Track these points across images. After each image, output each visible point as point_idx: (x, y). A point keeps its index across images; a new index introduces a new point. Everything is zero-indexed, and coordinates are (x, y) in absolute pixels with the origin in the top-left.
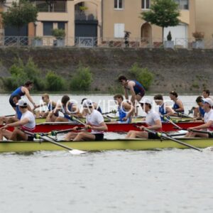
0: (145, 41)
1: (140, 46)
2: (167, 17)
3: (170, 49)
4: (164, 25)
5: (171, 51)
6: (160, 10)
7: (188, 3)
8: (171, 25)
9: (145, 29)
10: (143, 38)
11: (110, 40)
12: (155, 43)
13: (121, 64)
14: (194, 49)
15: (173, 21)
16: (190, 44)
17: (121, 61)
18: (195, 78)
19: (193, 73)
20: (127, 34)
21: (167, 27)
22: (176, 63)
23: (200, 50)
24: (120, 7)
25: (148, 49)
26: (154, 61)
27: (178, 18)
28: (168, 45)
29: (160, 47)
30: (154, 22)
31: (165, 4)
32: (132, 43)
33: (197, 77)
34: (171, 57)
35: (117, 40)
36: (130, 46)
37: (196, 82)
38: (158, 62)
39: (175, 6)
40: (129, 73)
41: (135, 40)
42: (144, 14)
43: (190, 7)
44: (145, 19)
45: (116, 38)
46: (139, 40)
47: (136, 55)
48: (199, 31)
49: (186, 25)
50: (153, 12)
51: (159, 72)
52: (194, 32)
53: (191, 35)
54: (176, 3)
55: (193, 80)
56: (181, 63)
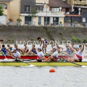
7: (7, 6)
14: (9, 25)
15: (1, 14)
16: (7, 23)
19: (8, 35)
23: (11, 26)
27: (3, 12)
33: (10, 37)
37: (10, 39)
39: (1, 8)
48: (11, 18)
49: (6, 15)
52: (9, 18)
53: (8, 20)
54: (2, 6)
55: (8, 38)
56: (3, 31)
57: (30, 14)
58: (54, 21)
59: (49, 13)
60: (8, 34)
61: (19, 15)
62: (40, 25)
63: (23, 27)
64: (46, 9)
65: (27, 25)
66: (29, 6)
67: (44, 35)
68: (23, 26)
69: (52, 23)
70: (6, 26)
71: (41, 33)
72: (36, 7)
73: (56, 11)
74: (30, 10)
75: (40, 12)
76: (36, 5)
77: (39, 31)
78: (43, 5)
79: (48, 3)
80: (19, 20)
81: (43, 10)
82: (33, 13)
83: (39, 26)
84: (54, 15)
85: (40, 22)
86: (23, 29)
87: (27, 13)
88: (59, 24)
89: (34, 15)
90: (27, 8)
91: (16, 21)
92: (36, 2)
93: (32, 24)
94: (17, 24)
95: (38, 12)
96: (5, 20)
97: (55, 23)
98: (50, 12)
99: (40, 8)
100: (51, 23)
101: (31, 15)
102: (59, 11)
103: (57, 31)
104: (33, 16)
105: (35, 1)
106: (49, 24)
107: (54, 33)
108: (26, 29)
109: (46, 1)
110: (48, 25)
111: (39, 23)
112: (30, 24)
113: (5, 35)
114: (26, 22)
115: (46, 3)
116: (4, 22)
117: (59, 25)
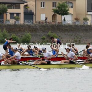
0: (54, 21)
1: (52, 24)
2: (64, 11)
3: (65, 25)
6: (60, 8)
7: (72, 5)
8: (65, 15)
9: (54, 16)
10: (53, 20)
11: (39, 21)
12: (58, 22)
13: (44, 32)
14: (75, 25)
15: (66, 13)
16: (73, 23)
18: (76, 38)
19: (74, 35)
20: (46, 19)
21: (63, 15)
22: (67, 31)
25: (55, 25)
26: (58, 30)
27: (68, 11)
28: (64, 23)
29: (60, 24)
30: (58, 13)
31: (63, 5)
32: (48, 22)
33: (76, 37)
34: (65, 28)
35: (42, 21)
36: (48, 24)
37: (76, 39)
38: (59, 31)
39: (67, 7)
40: (47, 35)
41: (50, 21)
42: (54, 10)
43: (73, 7)
44: (54, 12)
45: (42, 20)
46: (52, 21)
47: (50, 28)
48: (77, 17)
49: (72, 14)
50: (57, 9)
51: (60, 35)
52: (75, 18)
53: (74, 19)
54: (68, 5)
55: (75, 39)
61: (86, 14)
68: (90, 25)
70: (72, 26)
80: (86, 20)
86: (90, 28)
91: (83, 20)
94: (84, 24)
96: (71, 20)
113: (72, 36)
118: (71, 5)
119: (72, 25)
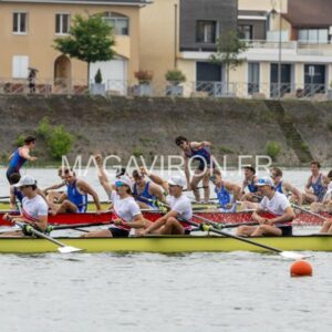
0: (60, 83)
1: (53, 92)
2: (95, 47)
3: (99, 96)
4: (91, 59)
5: (100, 100)
6: (84, 36)
7: (128, 25)
8: (101, 60)
9: (61, 65)
10: (58, 79)
11: (6, 82)
12: (76, 87)
13: (22, 120)
14: (136, 97)
15: (104, 54)
16: (131, 90)
17: (22, 115)
18: (138, 143)
19: (134, 134)
20: (33, 73)
21: (94, 61)
22: (108, 118)
23: (145, 100)
24: (23, 29)
25: (65, 96)
26: (74, 115)
27: (112, 48)
28: (95, 91)
29: (83, 93)
30: (75, 54)
31: (93, 26)
32: (40, 86)
33: (141, 140)
34: (100, 109)
35: (16, 82)
36: (37, 92)
37: (139, 148)
38: (80, 117)
39: (107, 30)
40: (35, 132)
41: (43, 82)
42: (59, 41)
43: (131, 32)
44: (61, 50)
45: (17, 79)
46: (52, 83)
47: (46, 106)
48: (144, 70)
49: (124, 59)
50: (74, 38)
51: (82, 132)
52: (137, 70)
53: (133, 75)
54: (110, 24)
55: (134, 146)
56: (116, 118)
57: (215, 54)
58: (307, 79)
59: (288, 48)
60: (131, 130)
61: (176, 59)
62: (256, 96)
63: (189, 102)
64: (279, 33)
65: (204, 95)
66: (214, 23)
67: (269, 133)
68: (191, 98)
69: (302, 87)
70: (127, 100)
71: (258, 127)
72: (240, 28)
73: (315, 41)
74: (218, 36)
75: (254, 44)
76: (240, 17)
77: (251, 117)
78: (264, 18)
79: (285, 11)
80: (175, 78)
81: (265, 37)
82: (227, 50)
83: (250, 97)
84: (306, 54)
85: (255, 82)
86: (192, 109)
87: (204, 50)
88: (329, 91)
89: (231, 55)
90: (207, 31)
91: (164, 79)
92: (240, 8)
93: (224, 91)
94: (169, 93)
95: (247, 45)
96: (122, 78)
97: (312, 85)
98: (295, 43)
99: (256, 29)
100: (297, 88)
101: (219, 56)
102: (326, 41)
103: (320, 117)
104: (228, 61)
105: (234, 5)
106: (289, 91)
107: (311, 126)
108: (202, 111)
109: (278, 4)
110: (287, 96)
111: (252, 88)
112: (216, 90)
113: (124, 135)
114: (203, 82)
115: (278, 10)
116: (118, 84)
117: (326, 94)
118: (123, 25)
119: (123, 98)
